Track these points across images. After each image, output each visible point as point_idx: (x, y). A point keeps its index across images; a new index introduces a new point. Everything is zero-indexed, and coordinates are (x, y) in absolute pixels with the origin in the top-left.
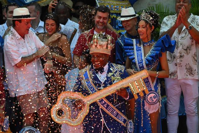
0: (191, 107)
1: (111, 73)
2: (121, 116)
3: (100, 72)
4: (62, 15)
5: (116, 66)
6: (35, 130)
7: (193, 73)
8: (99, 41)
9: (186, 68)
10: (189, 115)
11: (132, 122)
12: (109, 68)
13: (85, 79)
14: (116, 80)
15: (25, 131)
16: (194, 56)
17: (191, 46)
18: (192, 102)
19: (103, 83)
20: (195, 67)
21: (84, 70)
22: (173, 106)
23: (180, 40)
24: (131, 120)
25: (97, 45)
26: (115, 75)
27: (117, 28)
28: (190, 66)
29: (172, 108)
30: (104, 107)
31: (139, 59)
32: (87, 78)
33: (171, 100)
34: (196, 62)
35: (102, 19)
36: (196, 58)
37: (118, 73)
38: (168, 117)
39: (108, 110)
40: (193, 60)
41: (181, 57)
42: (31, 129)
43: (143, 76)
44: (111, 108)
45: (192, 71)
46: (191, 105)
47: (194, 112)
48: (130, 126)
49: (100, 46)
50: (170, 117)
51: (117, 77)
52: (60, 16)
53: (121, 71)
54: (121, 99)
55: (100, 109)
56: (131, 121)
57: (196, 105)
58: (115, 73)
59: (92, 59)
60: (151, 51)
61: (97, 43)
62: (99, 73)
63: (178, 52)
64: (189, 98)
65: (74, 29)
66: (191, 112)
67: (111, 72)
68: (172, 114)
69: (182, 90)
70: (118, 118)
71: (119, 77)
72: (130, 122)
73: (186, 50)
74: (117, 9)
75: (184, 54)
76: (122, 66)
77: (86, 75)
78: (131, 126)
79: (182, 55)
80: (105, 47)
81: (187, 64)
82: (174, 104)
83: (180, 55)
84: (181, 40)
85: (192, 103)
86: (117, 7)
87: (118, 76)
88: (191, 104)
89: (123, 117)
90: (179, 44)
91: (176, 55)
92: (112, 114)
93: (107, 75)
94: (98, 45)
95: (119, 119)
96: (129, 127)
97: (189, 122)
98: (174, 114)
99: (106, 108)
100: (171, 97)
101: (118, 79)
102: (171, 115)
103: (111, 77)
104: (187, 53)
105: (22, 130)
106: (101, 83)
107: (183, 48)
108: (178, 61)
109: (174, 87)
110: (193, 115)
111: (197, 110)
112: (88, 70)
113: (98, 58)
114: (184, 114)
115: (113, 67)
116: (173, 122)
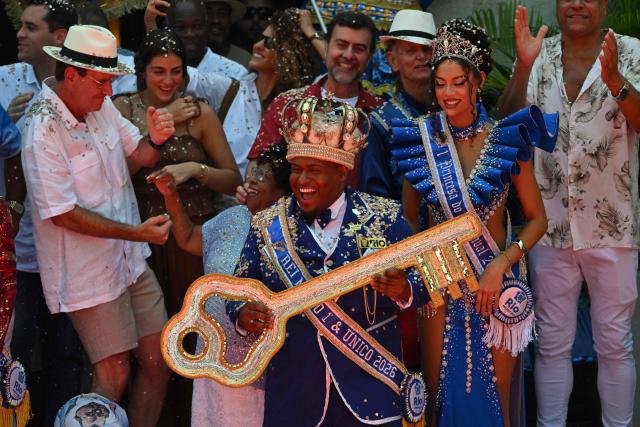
0: (613, 333)
1: (355, 223)
2: (388, 362)
3: (319, 223)
4: (190, 33)
5: (372, 202)
6: (107, 406)
7: (620, 229)
8: (317, 119)
9: (598, 213)
10: (604, 357)
11: (421, 379)
12: (350, 207)
13: (273, 242)
14: (371, 245)
15: (76, 408)
16: (622, 174)
17: (611, 142)
18: (614, 315)
19: (328, 257)
20: (625, 210)
21: (268, 214)
22: (555, 329)
23: (574, 123)
24: (418, 373)
25: (308, 133)
26: (369, 232)
27: (374, 77)
28: (611, 205)
29: (551, 334)
30: (333, 332)
31: (450, 189)
32: (278, 239)
33: (548, 311)
34: (627, 193)
35: (350, 48)
36: (627, 179)
37: (378, 223)
38: (539, 365)
39: (346, 343)
40: (620, 188)
41: (579, 178)
42: (95, 401)
43: (461, 234)
44: (353, 336)
45: (616, 222)
46: (613, 326)
47: (623, 349)
48: (416, 395)
49: (318, 135)
50: (545, 364)
51: (375, 238)
52: (185, 35)
53: (386, 219)
54: (386, 307)
55: (319, 340)
56: (418, 377)
57: (629, 328)
58: (368, 224)
59: (293, 176)
60: (482, 157)
61: (309, 127)
62: (316, 224)
63: (570, 162)
64: (607, 305)
65: (230, 81)
66: (612, 348)
67: (355, 220)
68: (552, 354)
69: (583, 277)
70: (377, 369)
71: (381, 238)
72: (416, 380)
73: (595, 156)
74: (378, 17)
75: (590, 169)
76: (392, 203)
77: (275, 229)
78: (418, 392)
79: (583, 173)
80: (335, 141)
81: (601, 200)
82: (557, 323)
83: (577, 172)
84: (576, 121)
85: (616, 321)
86: (378, 11)
87: (376, 235)
88: (611, 323)
89: (393, 366)
90: (572, 137)
91: (564, 171)
92: (358, 354)
93: (341, 229)
94: (312, 133)
95: (382, 372)
96: (413, 395)
97: (604, 379)
98: (561, 354)
99: (340, 336)
100: (549, 301)
101: (378, 243)
102: (548, 356)
103: (354, 237)
104: (599, 164)
105: (67, 406)
106: (324, 254)
107: (585, 150)
108: (572, 191)
109: (558, 269)
110: (618, 357)
111: (632, 342)
112: (283, 213)
113: (311, 175)
114: (591, 359)
115: (361, 204)
116: (556, 382)
